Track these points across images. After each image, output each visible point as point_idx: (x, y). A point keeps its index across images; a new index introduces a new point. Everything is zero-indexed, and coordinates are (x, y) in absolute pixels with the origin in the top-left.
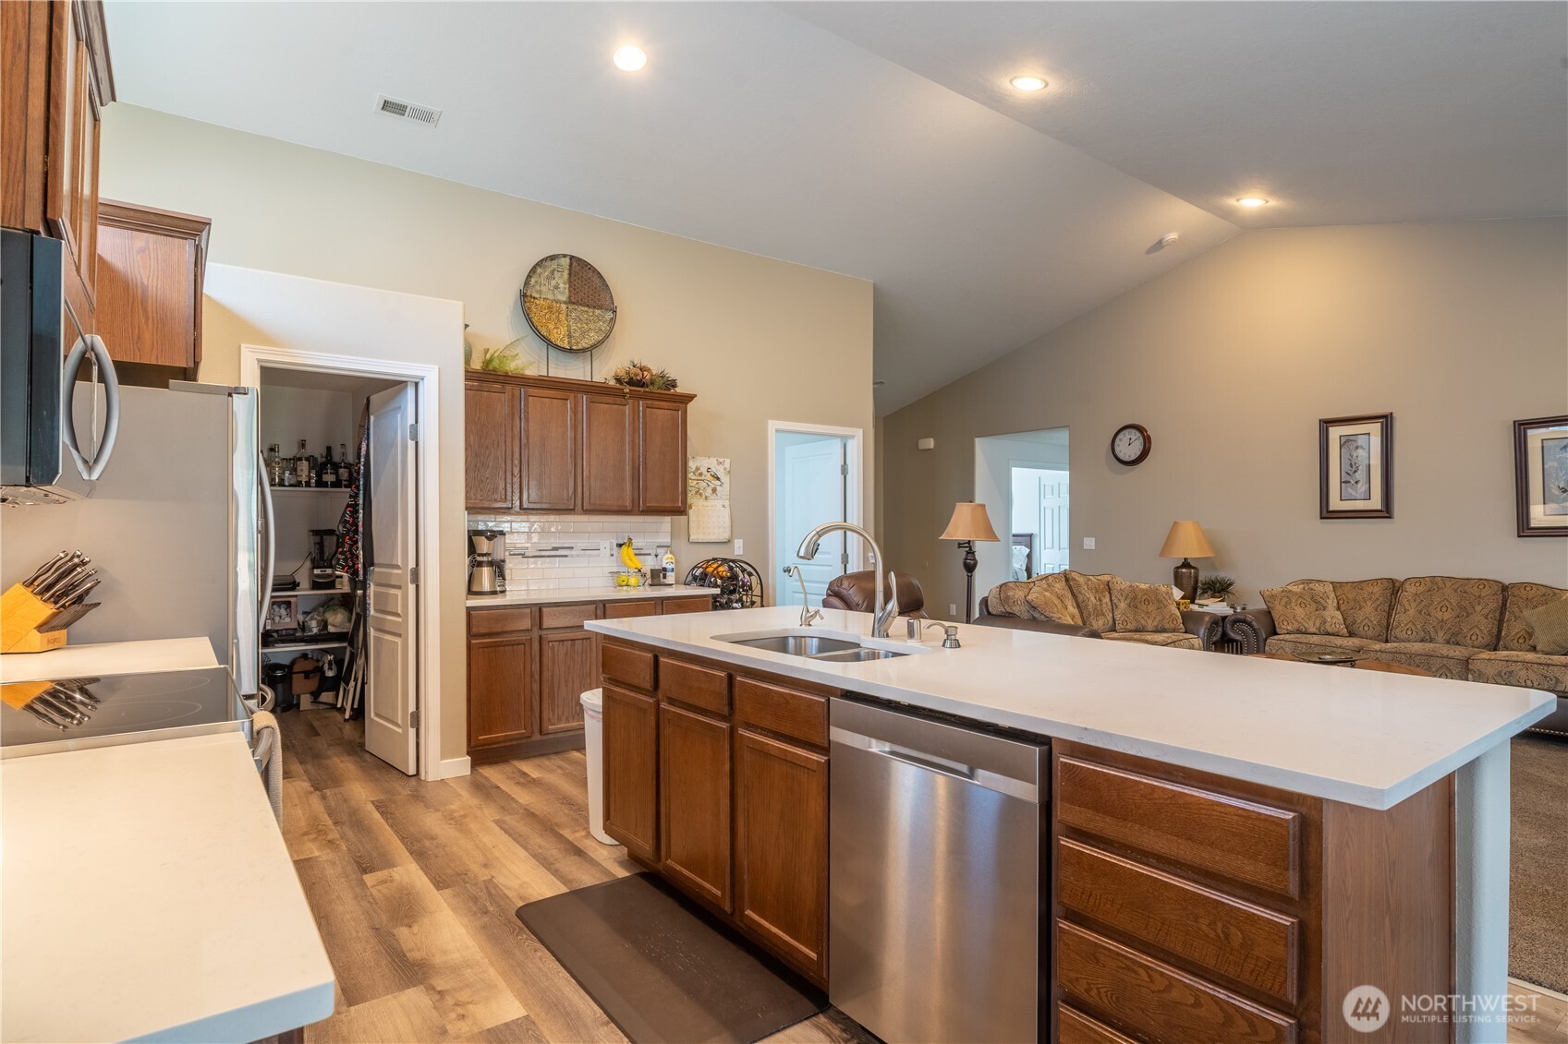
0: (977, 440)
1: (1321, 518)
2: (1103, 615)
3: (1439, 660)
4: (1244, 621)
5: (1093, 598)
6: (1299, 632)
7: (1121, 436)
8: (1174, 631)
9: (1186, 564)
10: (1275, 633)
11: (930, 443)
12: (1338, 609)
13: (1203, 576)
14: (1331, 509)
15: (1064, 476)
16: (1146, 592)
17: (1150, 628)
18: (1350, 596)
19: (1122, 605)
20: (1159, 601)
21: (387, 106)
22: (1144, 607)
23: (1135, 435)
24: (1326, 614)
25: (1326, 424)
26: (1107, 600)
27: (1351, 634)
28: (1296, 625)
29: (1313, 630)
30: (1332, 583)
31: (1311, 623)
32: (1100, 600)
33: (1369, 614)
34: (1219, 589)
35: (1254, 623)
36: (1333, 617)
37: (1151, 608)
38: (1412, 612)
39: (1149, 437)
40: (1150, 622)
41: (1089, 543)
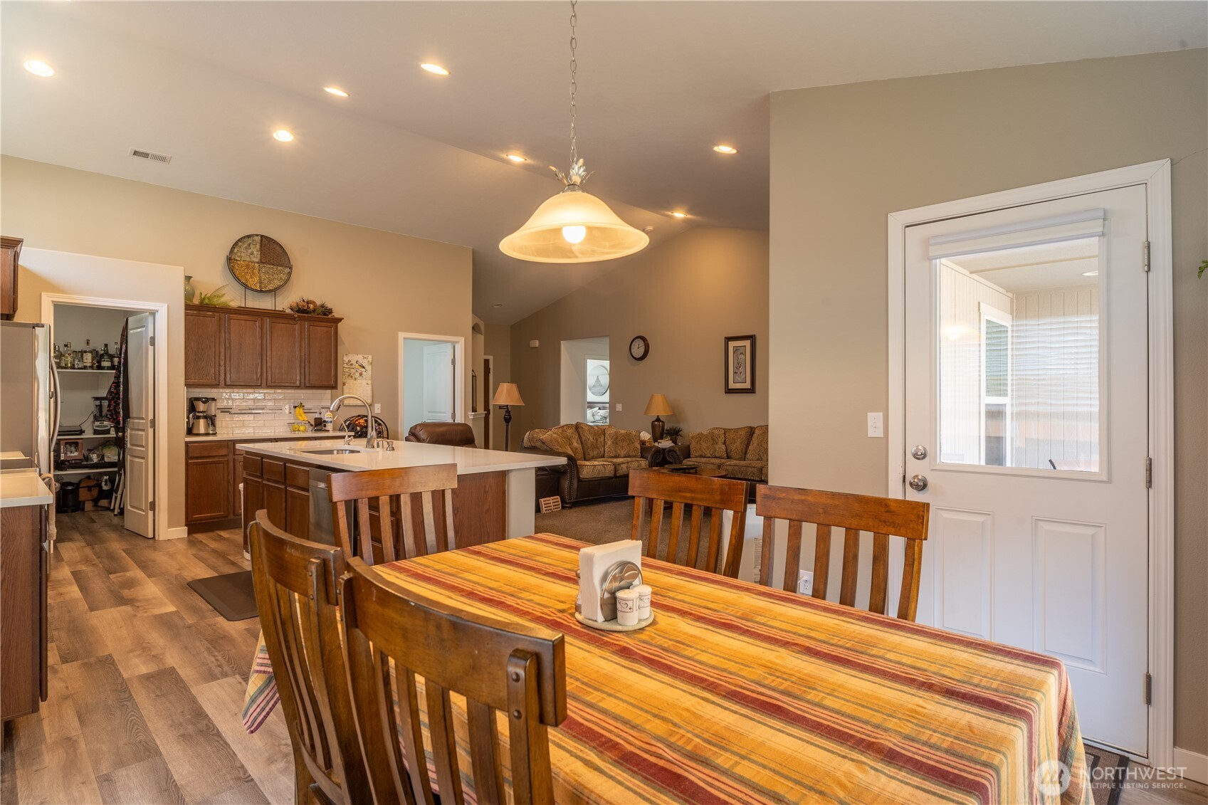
0: (562, 342)
1: (726, 393)
2: (597, 448)
3: (750, 469)
4: (673, 451)
5: (591, 439)
6: (701, 456)
7: (634, 343)
8: (635, 457)
9: (658, 420)
10: (689, 457)
11: (536, 343)
12: (725, 443)
13: (667, 427)
14: (730, 388)
15: (607, 363)
16: (623, 435)
17: (622, 455)
18: (732, 436)
19: (609, 443)
20: (630, 440)
21: (136, 153)
22: (621, 444)
23: (641, 343)
24: (717, 446)
25: (728, 339)
26: (602, 440)
27: (729, 457)
28: (700, 453)
29: (708, 455)
30: (724, 429)
31: (708, 452)
32: (597, 440)
33: (737, 446)
34: (674, 434)
35: (677, 452)
36: (720, 448)
37: (625, 444)
38: (755, 445)
39: (648, 344)
40: (622, 452)
41: (619, 407)
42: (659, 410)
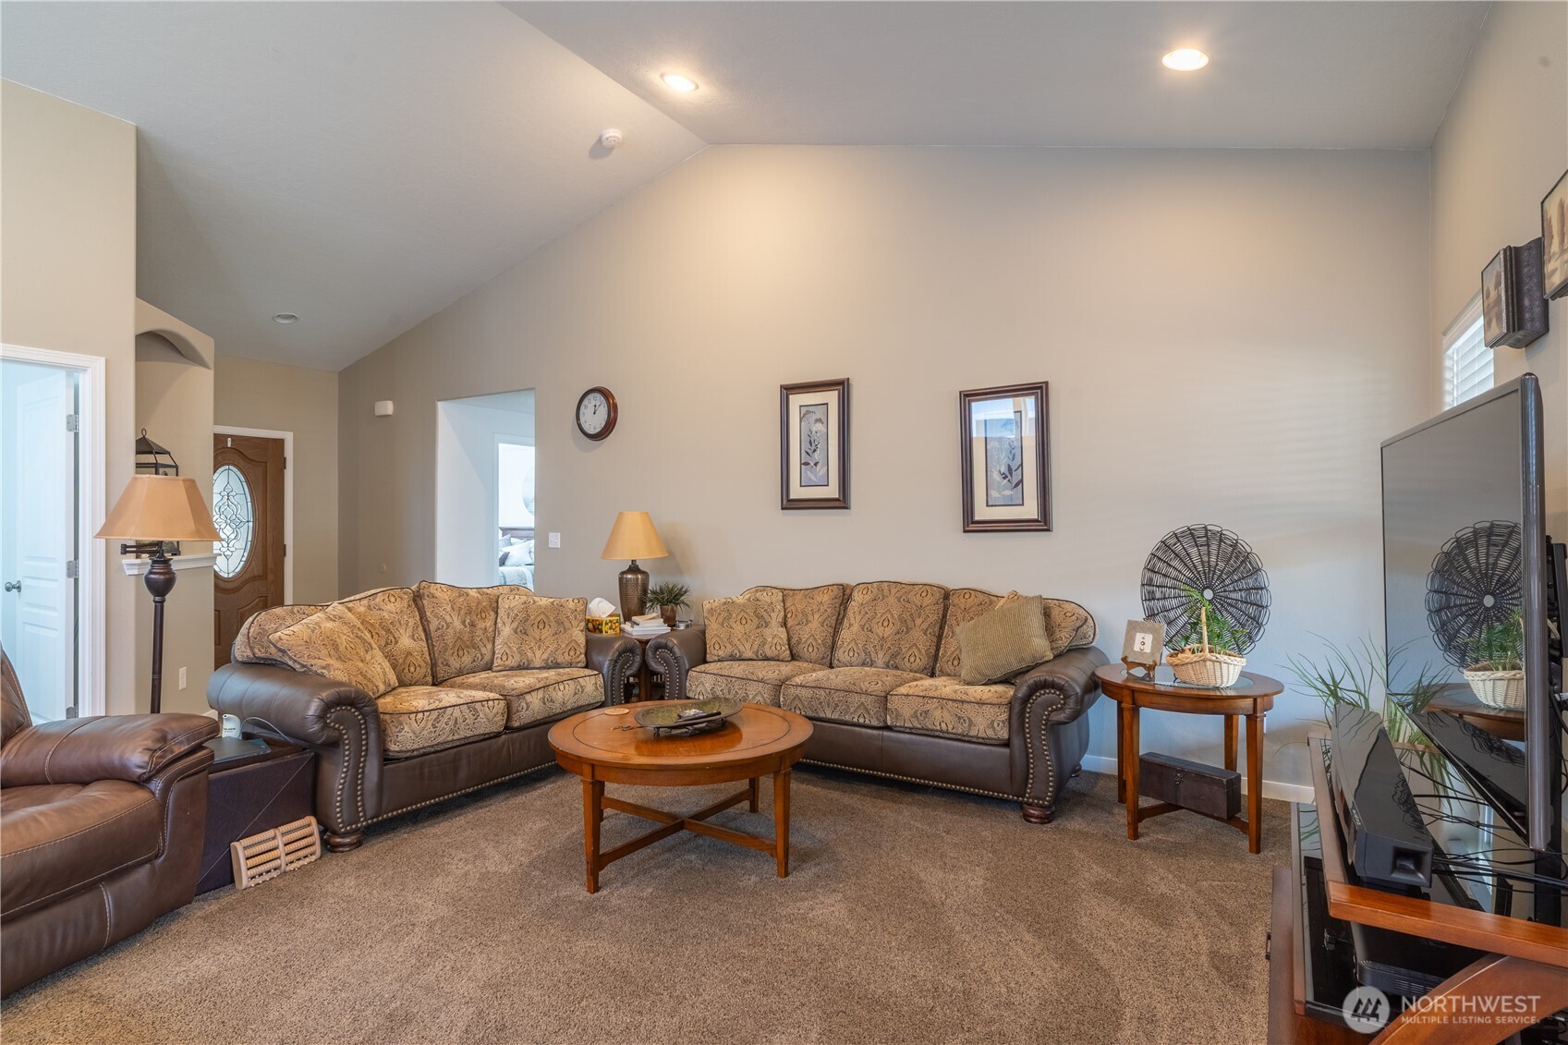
0: (440, 404)
1: (783, 509)
2: (474, 646)
3: (857, 697)
4: (666, 647)
5: (457, 624)
6: (732, 658)
7: (586, 402)
8: (570, 665)
9: (634, 569)
10: (705, 661)
11: (388, 408)
12: (785, 624)
13: (653, 584)
14: (792, 497)
15: (532, 450)
16: (544, 611)
17: (537, 663)
18: (800, 607)
19: (506, 631)
20: (560, 623)
22: (536, 633)
23: (597, 399)
24: (767, 632)
25: (788, 390)
26: (489, 623)
27: (794, 657)
28: (729, 649)
29: (749, 654)
30: (782, 590)
31: (748, 645)
32: (473, 625)
33: (813, 631)
34: (670, 600)
35: (676, 649)
36: (774, 635)
37: (547, 633)
38: (856, 628)
39: (615, 407)
40: (538, 653)
41: (555, 540)
42: (636, 546)
